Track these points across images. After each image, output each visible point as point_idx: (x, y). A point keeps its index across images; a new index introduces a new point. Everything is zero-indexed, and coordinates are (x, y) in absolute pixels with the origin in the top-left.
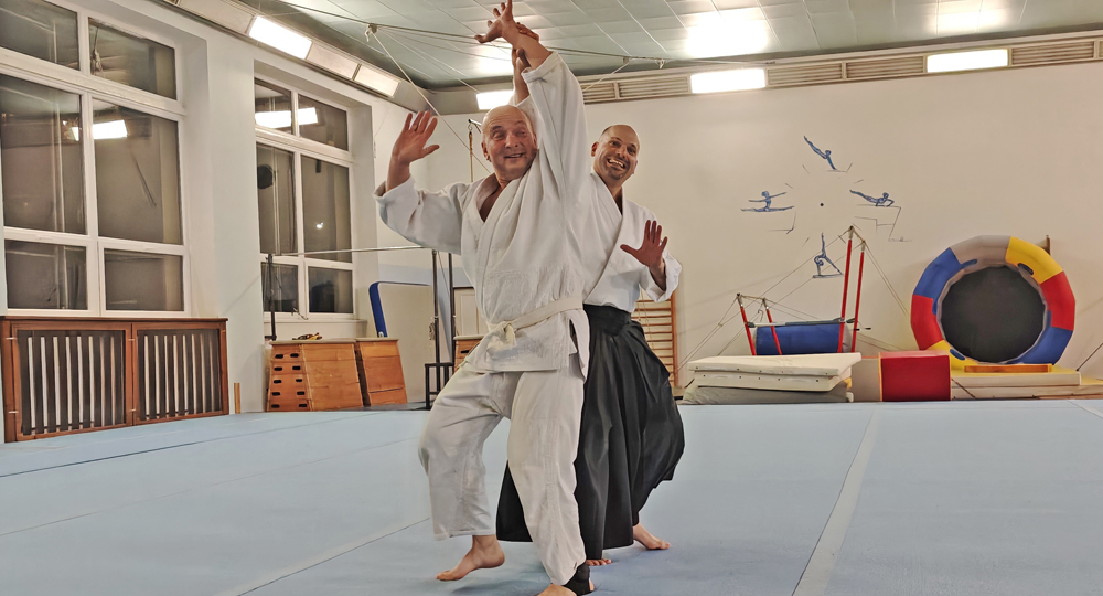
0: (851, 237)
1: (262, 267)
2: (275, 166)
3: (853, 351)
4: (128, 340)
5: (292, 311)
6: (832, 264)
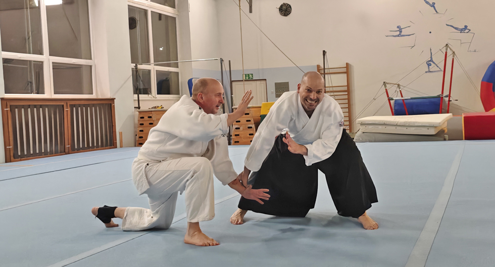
0: (447, 50)
1: (133, 71)
2: (137, 18)
3: (448, 113)
4: (65, 109)
5: (148, 94)
6: (436, 65)
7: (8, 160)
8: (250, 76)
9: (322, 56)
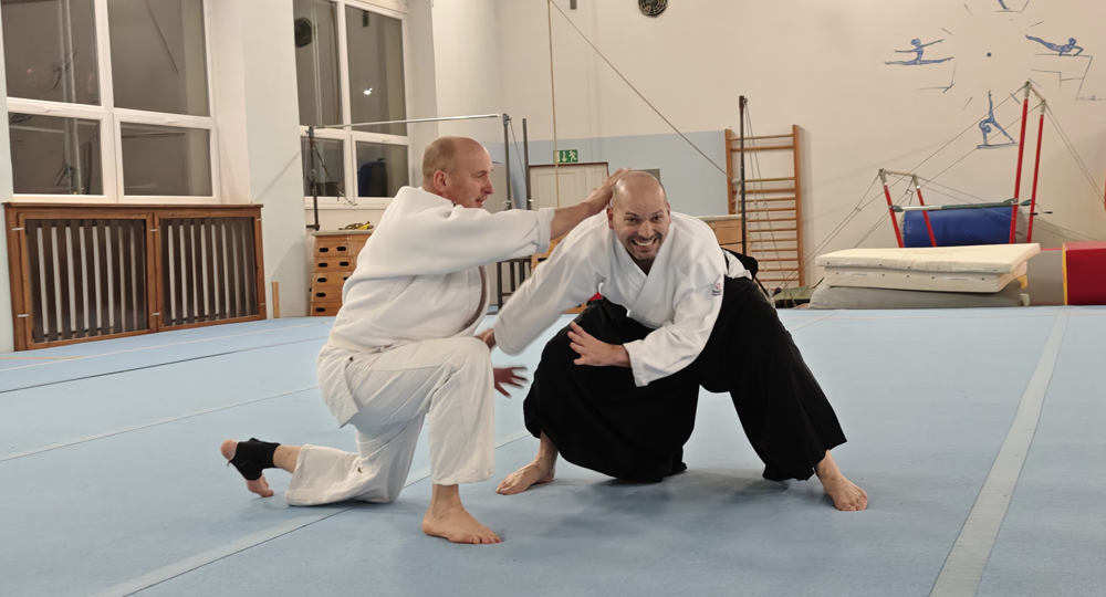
0: (1027, 95)
1: (303, 143)
2: (314, 22)
3: (1029, 240)
4: (150, 230)
5: (338, 195)
6: (1003, 131)
7: (20, 345)
8: (572, 154)
9: (738, 110)
